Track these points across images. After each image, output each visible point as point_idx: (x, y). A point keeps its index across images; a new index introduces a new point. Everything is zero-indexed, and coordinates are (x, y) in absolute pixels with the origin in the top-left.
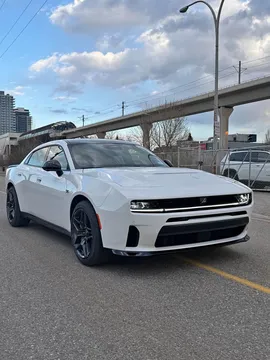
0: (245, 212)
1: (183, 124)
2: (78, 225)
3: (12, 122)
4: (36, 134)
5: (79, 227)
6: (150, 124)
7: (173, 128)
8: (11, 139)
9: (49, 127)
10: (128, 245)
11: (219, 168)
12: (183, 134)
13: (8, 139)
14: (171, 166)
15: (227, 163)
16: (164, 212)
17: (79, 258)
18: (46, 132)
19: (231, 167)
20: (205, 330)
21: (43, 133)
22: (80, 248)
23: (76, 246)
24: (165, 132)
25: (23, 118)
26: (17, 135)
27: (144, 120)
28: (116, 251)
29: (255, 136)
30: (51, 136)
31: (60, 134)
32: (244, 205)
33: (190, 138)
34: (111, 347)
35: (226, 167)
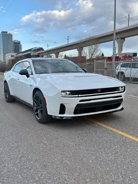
0: (121, 96)
1: (99, 48)
2: (36, 103)
3: (12, 47)
4: (24, 54)
5: (37, 104)
6: (82, 48)
7: (93, 50)
8: (12, 56)
9: (30, 50)
10: (60, 113)
11: (115, 71)
12: (98, 53)
13: (10, 56)
14: (86, 72)
15: (119, 69)
16: (78, 97)
17: (37, 119)
18: (29, 52)
19: (121, 71)
20: (94, 157)
21: (27, 53)
22: (37, 114)
23: (36, 113)
24: (89, 52)
25: (17, 45)
26: (15, 54)
27: (79, 46)
28: (55, 116)
29: (136, 54)
30: (31, 54)
31: (36, 54)
32: (121, 92)
33: (103, 55)
34: (45, 166)
35: (119, 71)
